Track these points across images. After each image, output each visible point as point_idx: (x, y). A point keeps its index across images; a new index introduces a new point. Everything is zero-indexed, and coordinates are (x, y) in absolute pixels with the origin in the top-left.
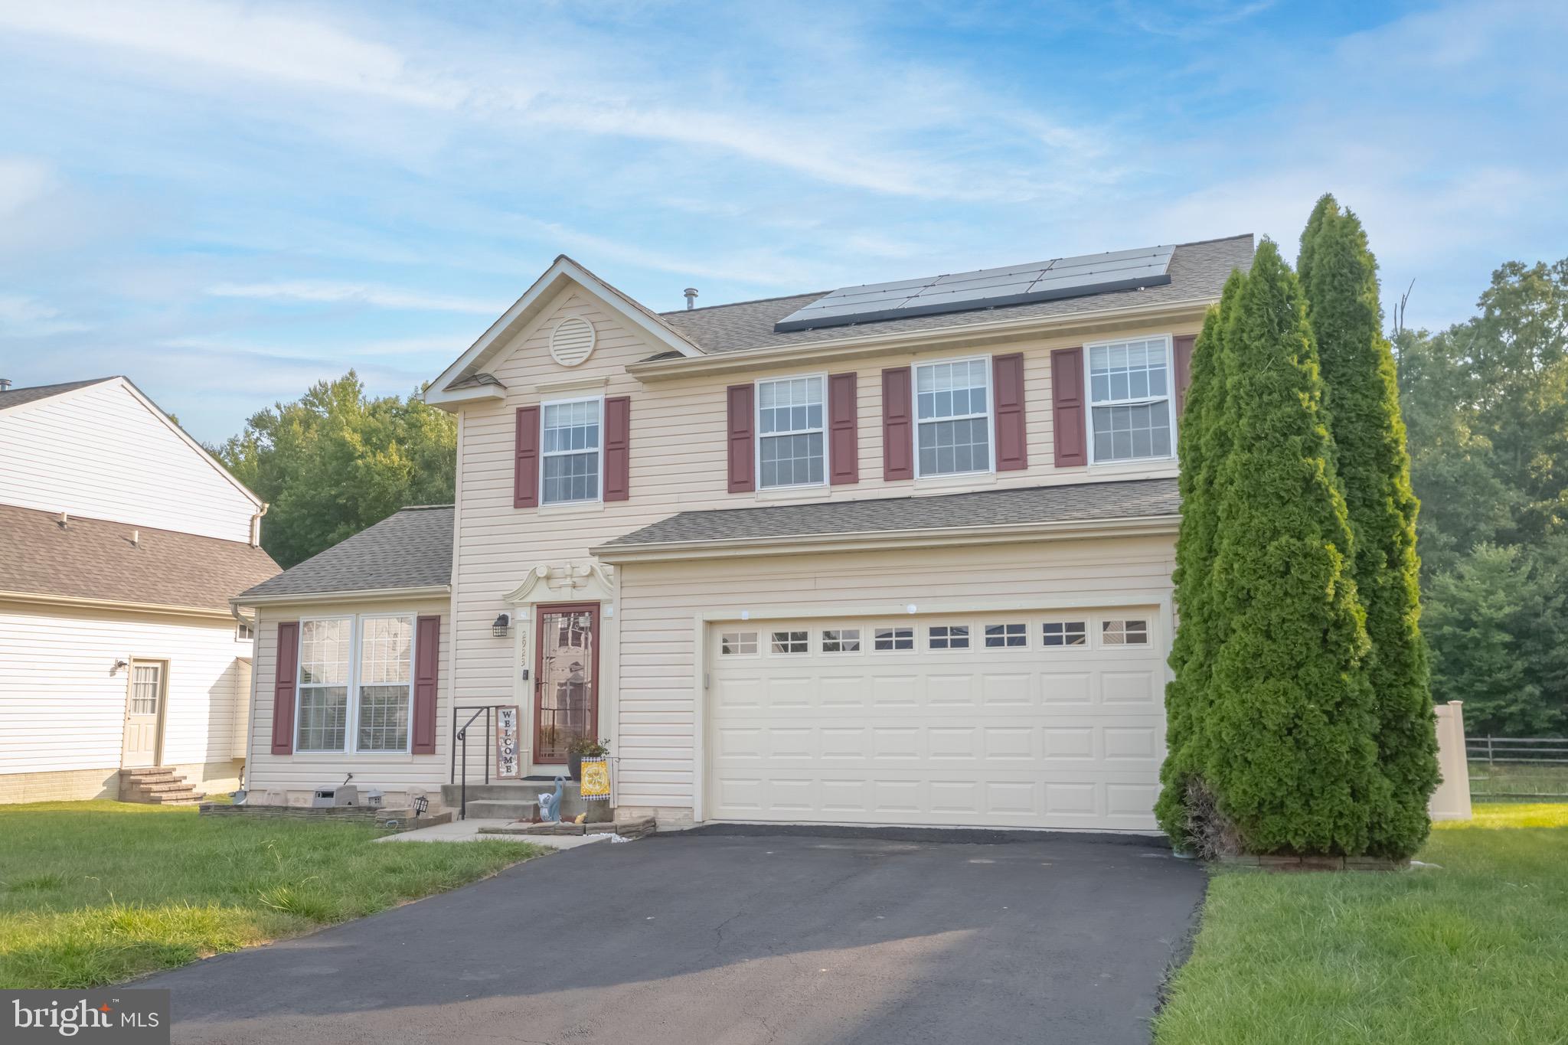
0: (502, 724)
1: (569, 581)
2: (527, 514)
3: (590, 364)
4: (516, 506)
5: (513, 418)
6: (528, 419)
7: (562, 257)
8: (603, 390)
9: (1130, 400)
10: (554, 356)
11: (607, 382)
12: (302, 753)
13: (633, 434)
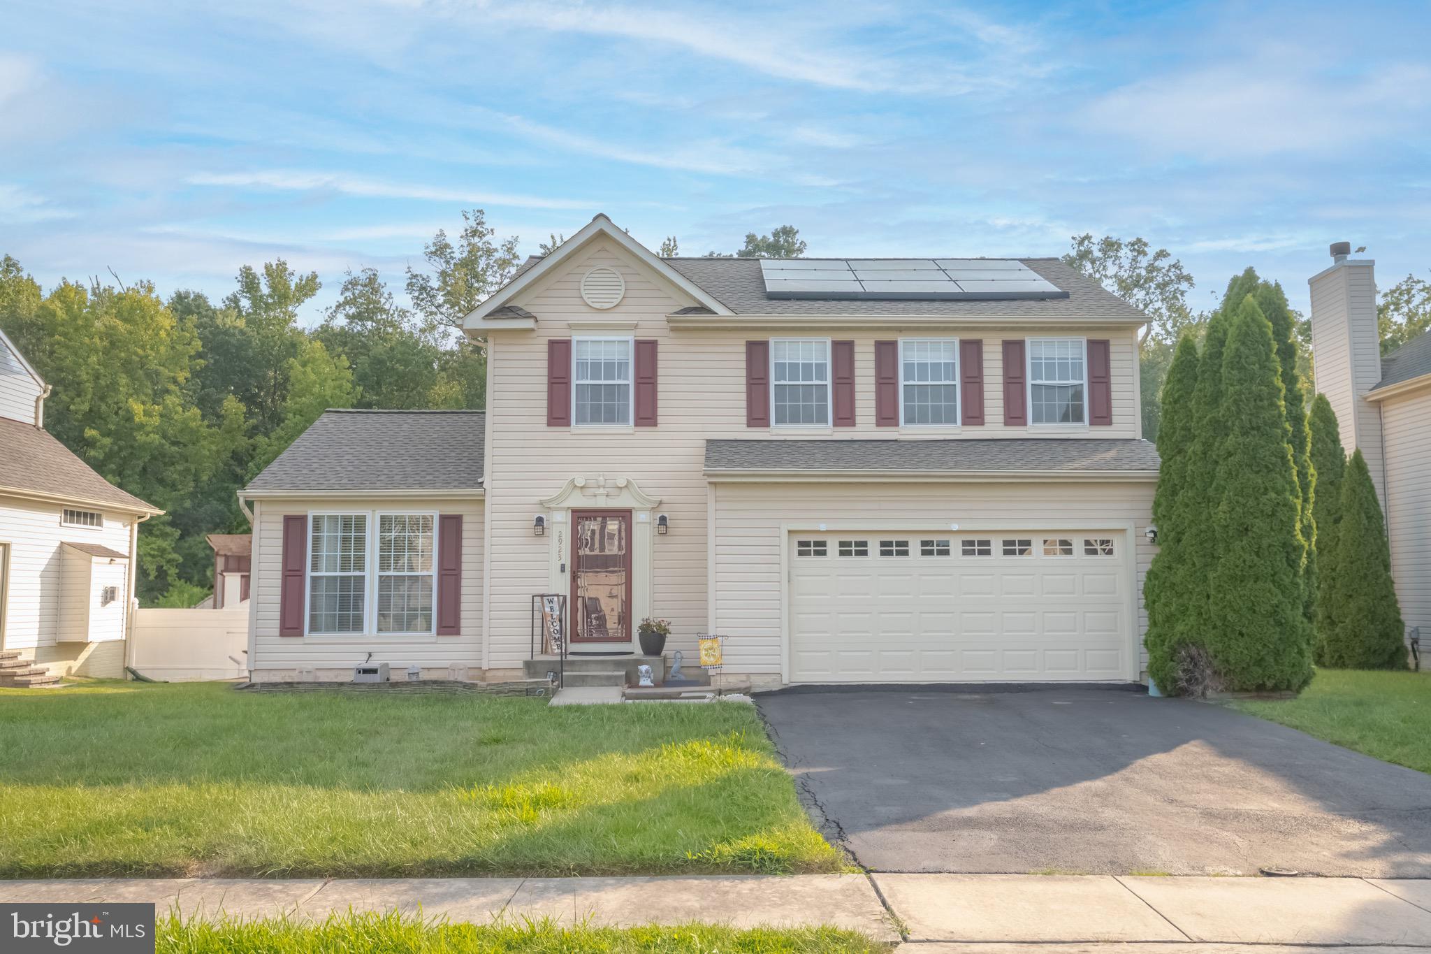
0: (547, 609)
1: (602, 491)
2: (558, 432)
3: (617, 310)
4: (549, 424)
5: (545, 348)
6: (559, 352)
7: (601, 215)
8: (632, 332)
9: (1057, 382)
10: (585, 297)
11: (636, 327)
12: (314, 635)
13: (660, 372)
